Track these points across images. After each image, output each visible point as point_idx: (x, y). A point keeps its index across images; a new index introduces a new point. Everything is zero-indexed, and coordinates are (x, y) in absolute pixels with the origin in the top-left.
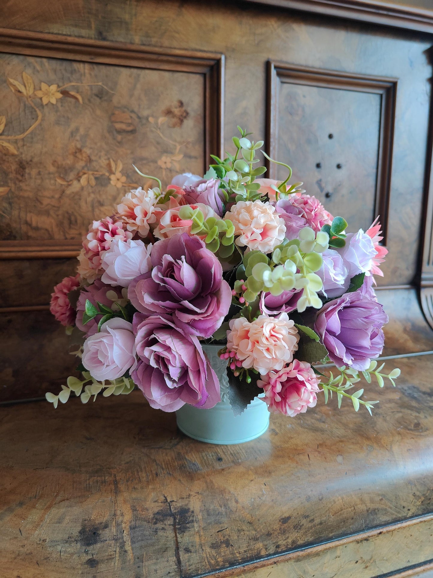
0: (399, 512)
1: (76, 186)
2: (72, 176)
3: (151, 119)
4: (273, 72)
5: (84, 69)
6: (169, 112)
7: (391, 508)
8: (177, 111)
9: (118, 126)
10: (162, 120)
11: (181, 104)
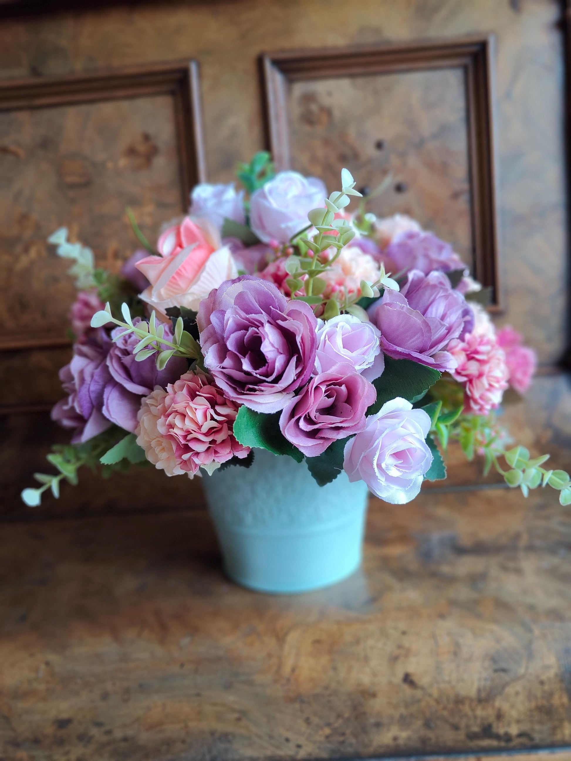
0: (278, 747)
1: (24, 261)
2: (19, 249)
3: (110, 165)
4: (268, 66)
5: (23, 116)
6: (131, 152)
7: (260, 737)
8: (142, 148)
9: (70, 179)
10: (123, 162)
11: (147, 138)
